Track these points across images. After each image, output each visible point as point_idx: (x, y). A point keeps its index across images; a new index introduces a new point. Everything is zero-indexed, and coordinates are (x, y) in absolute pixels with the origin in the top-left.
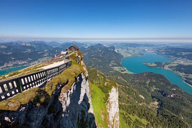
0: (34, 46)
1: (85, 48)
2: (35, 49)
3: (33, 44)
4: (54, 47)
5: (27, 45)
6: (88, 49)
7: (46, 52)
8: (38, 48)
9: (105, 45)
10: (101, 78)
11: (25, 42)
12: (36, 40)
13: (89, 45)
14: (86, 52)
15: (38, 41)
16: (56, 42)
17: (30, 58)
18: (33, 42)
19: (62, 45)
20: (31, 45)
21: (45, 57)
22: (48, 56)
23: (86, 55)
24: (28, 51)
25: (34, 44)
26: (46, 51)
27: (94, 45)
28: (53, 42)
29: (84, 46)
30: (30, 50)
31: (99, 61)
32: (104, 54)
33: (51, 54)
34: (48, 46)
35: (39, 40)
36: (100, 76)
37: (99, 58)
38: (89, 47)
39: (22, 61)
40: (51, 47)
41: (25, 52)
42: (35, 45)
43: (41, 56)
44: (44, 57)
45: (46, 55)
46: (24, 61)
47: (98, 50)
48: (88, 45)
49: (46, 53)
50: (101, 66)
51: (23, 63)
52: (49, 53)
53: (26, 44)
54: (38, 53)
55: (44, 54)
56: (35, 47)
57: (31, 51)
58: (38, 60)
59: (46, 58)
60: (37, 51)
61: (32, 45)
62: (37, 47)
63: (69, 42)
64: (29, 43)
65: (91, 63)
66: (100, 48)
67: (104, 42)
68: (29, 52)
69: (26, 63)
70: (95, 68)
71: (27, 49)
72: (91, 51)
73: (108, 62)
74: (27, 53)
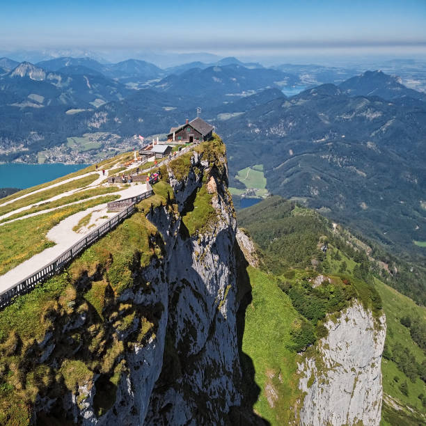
0: (56, 81)
1: (283, 99)
2: (57, 93)
3: (53, 73)
4: (134, 86)
5: (30, 74)
6: (301, 102)
7: (98, 111)
8: (71, 91)
9: (411, 84)
10: (344, 266)
11: (24, 63)
12: (66, 54)
13: (308, 80)
14: (285, 117)
15: (72, 60)
16: (143, 63)
17: (39, 134)
18: (53, 61)
19: (170, 78)
20: (47, 74)
21: (94, 130)
22: (104, 128)
23: (283, 134)
24: (34, 102)
25: (58, 73)
26: (98, 103)
27: (336, 82)
28: (131, 61)
29: (280, 84)
30: (40, 99)
31: (355, 174)
32: (397, 134)
33: (116, 119)
34: (109, 82)
35: (77, 54)
36: (338, 258)
37: (359, 154)
38: (306, 94)
39: (12, 144)
40: (121, 86)
41: (23, 106)
42: (59, 78)
43: (77, 127)
44: (87, 131)
45: (96, 125)
46: (18, 141)
47: (365, 109)
48: (302, 77)
49: (97, 115)
50: (364, 206)
51: (15, 150)
52: (111, 116)
53: (28, 70)
54: (69, 112)
55: (89, 116)
56: (59, 85)
57: (45, 102)
58: (65, 142)
59: (97, 136)
60: (64, 101)
61: (51, 77)
62: (66, 84)
63: (207, 62)
64: (38, 66)
65: (306, 178)
66: (373, 99)
67: (411, 62)
68: (35, 105)
69: (24, 153)
70: (324, 210)
71: (30, 93)
72: (317, 117)
73: (411, 186)
74: (28, 109)
